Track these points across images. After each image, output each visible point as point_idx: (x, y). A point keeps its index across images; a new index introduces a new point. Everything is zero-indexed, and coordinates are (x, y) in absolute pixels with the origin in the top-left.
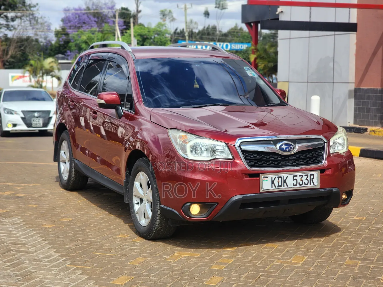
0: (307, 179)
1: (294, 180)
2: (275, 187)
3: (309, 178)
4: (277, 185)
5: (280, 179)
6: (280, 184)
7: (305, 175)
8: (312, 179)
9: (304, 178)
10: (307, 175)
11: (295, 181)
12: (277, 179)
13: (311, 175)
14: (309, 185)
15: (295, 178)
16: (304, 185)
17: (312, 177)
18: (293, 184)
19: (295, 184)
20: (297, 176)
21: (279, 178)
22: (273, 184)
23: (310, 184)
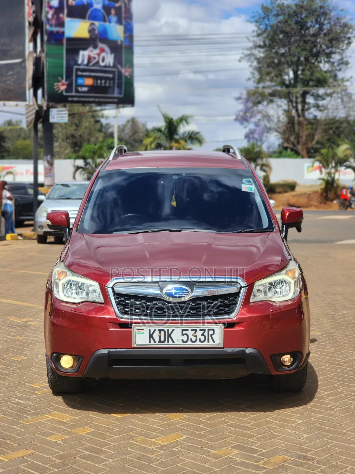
0: (203, 335)
1: (183, 335)
2: (155, 342)
3: (206, 334)
4: (157, 340)
5: (162, 333)
6: (162, 339)
7: (201, 330)
8: (211, 335)
9: (199, 333)
10: (204, 330)
11: (185, 336)
12: (157, 332)
13: (209, 330)
14: (206, 342)
15: (185, 332)
16: (198, 342)
17: (211, 332)
18: (182, 340)
19: (185, 340)
20: (187, 330)
21: (160, 331)
22: (151, 339)
23: (208, 341)
